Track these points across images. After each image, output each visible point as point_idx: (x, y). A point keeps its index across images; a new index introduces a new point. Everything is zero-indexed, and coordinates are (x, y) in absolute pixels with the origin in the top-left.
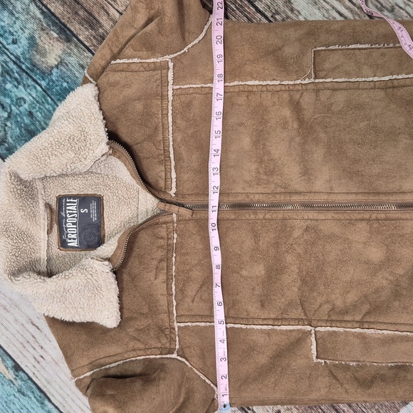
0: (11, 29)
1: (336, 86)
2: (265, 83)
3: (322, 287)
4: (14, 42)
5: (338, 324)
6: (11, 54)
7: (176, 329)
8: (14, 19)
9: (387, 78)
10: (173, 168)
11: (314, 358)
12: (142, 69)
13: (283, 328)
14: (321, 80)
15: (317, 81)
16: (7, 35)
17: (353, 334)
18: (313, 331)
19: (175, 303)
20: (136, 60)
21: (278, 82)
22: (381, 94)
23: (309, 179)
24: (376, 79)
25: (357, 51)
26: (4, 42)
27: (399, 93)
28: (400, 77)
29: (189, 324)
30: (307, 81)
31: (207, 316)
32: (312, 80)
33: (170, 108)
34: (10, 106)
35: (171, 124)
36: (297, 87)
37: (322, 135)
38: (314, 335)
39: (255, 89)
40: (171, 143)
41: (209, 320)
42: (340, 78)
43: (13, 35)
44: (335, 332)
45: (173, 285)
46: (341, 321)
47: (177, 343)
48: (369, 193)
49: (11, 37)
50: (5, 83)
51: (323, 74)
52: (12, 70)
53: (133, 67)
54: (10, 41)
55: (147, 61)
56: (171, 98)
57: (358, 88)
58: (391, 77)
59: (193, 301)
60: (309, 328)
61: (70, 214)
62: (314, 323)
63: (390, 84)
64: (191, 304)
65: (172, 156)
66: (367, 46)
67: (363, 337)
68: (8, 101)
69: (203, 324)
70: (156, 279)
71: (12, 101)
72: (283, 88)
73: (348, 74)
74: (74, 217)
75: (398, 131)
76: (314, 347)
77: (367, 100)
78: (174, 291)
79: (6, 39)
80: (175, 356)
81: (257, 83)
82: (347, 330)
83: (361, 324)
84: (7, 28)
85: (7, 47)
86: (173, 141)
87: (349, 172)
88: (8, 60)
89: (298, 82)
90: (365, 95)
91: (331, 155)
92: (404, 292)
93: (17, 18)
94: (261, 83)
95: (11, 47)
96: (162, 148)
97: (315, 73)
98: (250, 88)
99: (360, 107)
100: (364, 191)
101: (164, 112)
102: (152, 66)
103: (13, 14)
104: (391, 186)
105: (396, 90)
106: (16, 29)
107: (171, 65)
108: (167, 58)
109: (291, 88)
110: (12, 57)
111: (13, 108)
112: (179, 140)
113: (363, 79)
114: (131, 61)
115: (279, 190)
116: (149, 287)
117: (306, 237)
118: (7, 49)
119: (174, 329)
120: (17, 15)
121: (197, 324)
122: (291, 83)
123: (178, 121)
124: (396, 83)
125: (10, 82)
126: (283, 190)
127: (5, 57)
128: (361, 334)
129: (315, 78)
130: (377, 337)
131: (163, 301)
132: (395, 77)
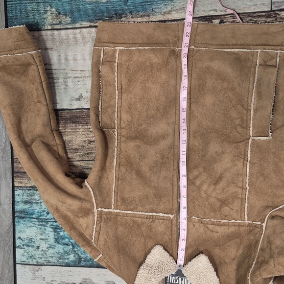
0: (42, 209)
1: (119, 118)
2: (116, 156)
3: (227, 131)
4: (48, 213)
5: (248, 123)
6: (51, 219)
7: (249, 222)
8: (39, 204)
9: (117, 92)
10: (157, 214)
11: (269, 138)
12: (99, 224)
13: (249, 155)
14: (116, 126)
15: (116, 128)
16: (42, 213)
17: (254, 115)
18: (252, 138)
19: (233, 221)
20: (95, 227)
21: (116, 149)
22: (124, 95)
23: (167, 135)
24: (117, 98)
25: (102, 107)
26: (44, 217)
27: (124, 86)
28: (116, 85)
29: (246, 212)
30: (116, 133)
31: (242, 200)
32: (116, 130)
33: (124, 212)
34: (70, 242)
35: (132, 212)
36: (119, 138)
37: (143, 127)
38: (255, 138)
39: (118, 161)
40: (143, 213)
41: (244, 200)
42: (115, 116)
43: (45, 211)
44: (253, 126)
45: (222, 221)
46: (247, 122)
47: (257, 223)
48: (176, 103)
49: (45, 213)
50: (59, 234)
51: (113, 125)
52: (57, 226)
53: (98, 229)
54: (46, 214)
55: (96, 221)
56: (118, 211)
57: (121, 107)
58: (116, 90)
59: (233, 209)
60: (250, 140)
61: (176, 281)
62: (248, 137)
63: (120, 91)
64: (234, 211)
65: (151, 214)
66: (100, 102)
67: (256, 110)
68: (67, 240)
69: (246, 204)
70: (218, 232)
71: (68, 238)
72: (119, 146)
73: (113, 112)
74: (178, 279)
75: (144, 87)
76: (262, 138)
77: (127, 102)
78: (226, 221)
79: (43, 215)
80: (264, 225)
81: (115, 160)
82: (252, 118)
83: (249, 110)
84: (40, 211)
85: (47, 218)
86: (142, 212)
87: (164, 113)
88: (52, 223)
89: (116, 138)
90: (124, 104)
91: (154, 123)
92: (231, 85)
93: (40, 203)
94: (115, 158)
95: (48, 217)
96: (145, 220)
97: (113, 129)
98: (118, 164)
99: (130, 106)
100: (175, 106)
101: (125, 215)
102: (99, 219)
103: (38, 203)
104: (172, 91)
105: (123, 87)
106: (44, 208)
107: (100, 209)
108: (95, 211)
109: (119, 142)
110: (52, 220)
111: (71, 241)
112: (142, 209)
113: (117, 104)
114: (95, 230)
115: (172, 152)
116: (223, 237)
117: (199, 138)
118: (48, 219)
119: (249, 223)
120: (39, 202)
121: (246, 208)
122: (116, 141)
123: (132, 208)
124: (120, 88)
125: (61, 231)
126: (172, 150)
127: (50, 223)
128: (254, 111)
129: (115, 129)
130: (256, 102)
131: (232, 229)
132: (116, 88)
